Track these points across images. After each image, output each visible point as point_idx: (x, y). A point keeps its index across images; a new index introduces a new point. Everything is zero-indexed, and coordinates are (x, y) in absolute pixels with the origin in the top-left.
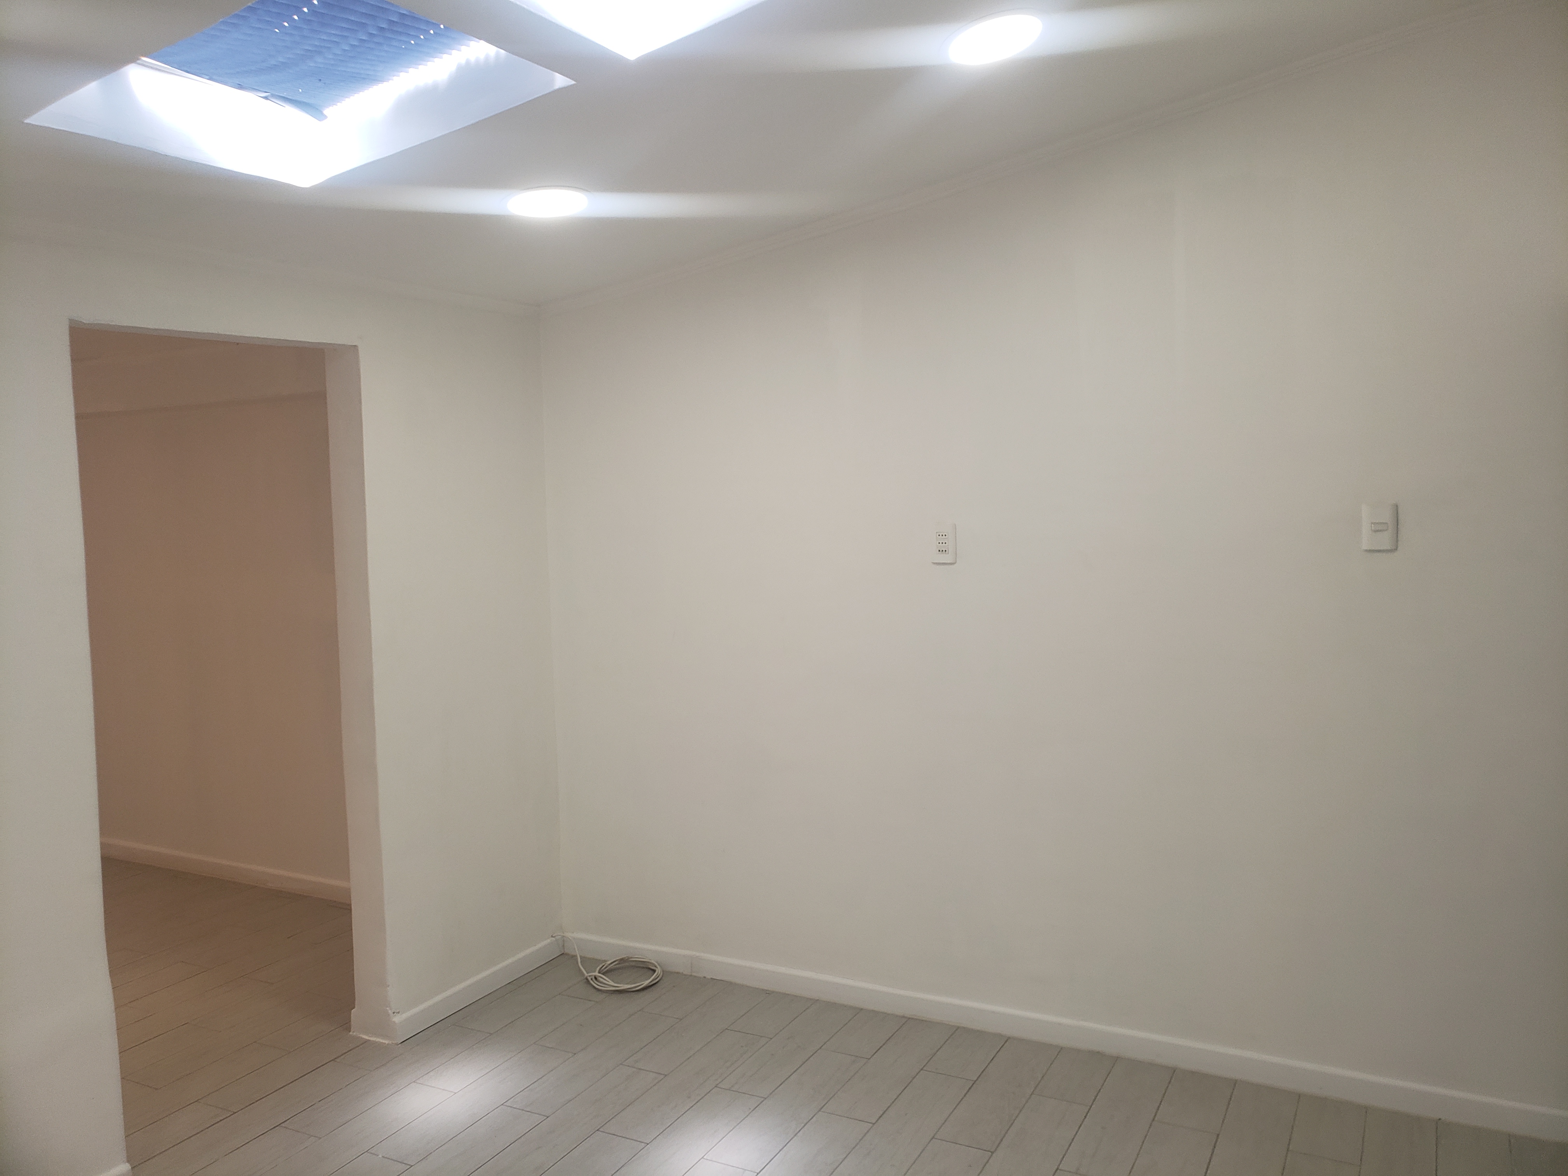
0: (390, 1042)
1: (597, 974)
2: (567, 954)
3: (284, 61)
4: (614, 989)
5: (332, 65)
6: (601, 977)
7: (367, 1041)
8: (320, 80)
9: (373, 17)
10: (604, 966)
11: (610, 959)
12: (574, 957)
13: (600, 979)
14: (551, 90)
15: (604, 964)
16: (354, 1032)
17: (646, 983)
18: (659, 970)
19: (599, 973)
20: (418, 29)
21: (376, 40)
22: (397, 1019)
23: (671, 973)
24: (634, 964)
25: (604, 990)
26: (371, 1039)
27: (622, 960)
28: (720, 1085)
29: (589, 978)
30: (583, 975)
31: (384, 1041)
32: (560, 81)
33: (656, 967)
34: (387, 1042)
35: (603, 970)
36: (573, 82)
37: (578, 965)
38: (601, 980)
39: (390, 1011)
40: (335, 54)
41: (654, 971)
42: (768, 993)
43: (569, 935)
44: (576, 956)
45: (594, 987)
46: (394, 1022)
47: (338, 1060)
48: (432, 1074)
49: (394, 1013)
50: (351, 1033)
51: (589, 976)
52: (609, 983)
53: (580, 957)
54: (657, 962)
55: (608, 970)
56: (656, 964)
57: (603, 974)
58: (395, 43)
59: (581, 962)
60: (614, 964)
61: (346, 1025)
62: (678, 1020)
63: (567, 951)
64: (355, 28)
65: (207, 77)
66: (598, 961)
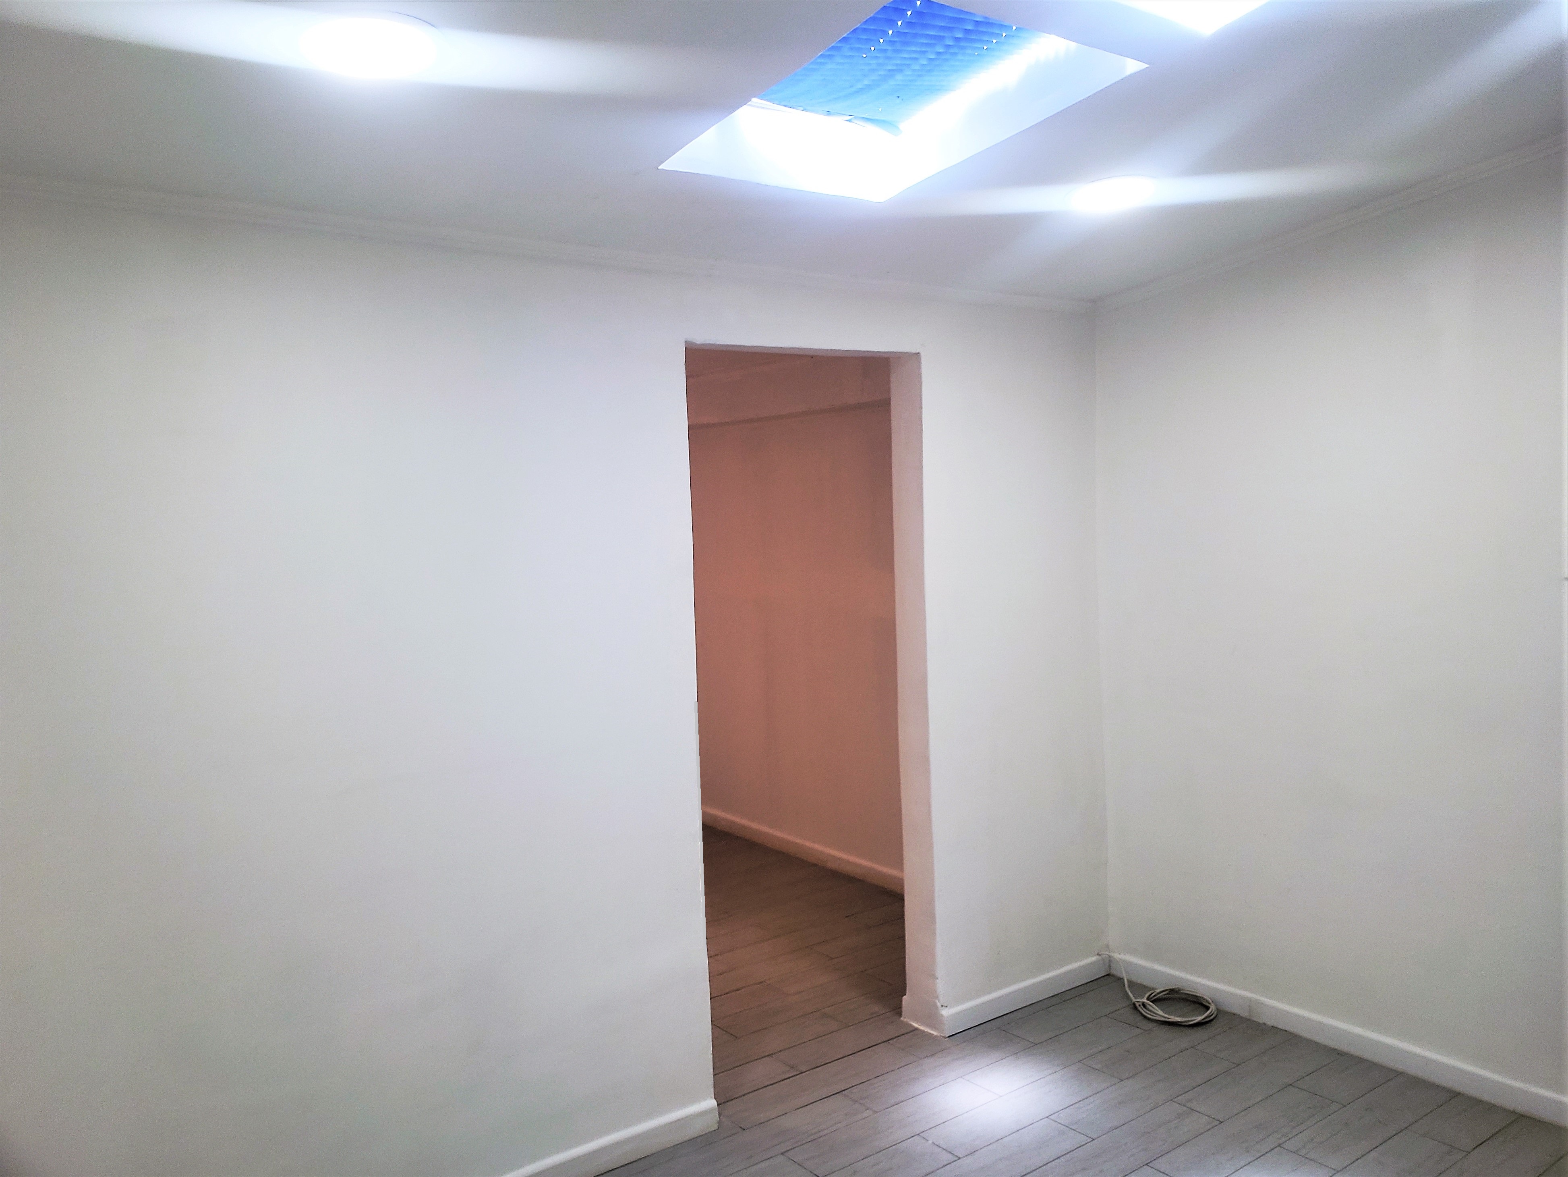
0: (939, 1035)
1: (1145, 1000)
2: (1113, 976)
3: (869, 83)
4: (1163, 1019)
5: (910, 81)
6: (1149, 1005)
7: (916, 1029)
8: (899, 97)
9: (950, 29)
10: (1152, 993)
11: (1160, 987)
12: (1120, 980)
13: (1148, 1006)
14: (1124, 76)
15: (1152, 992)
16: (905, 1018)
17: (1199, 1019)
18: (1213, 1008)
19: (1148, 999)
20: (993, 33)
21: (952, 51)
22: (945, 1012)
23: (1227, 1013)
24: (1184, 996)
25: (1153, 1019)
26: (922, 1028)
27: (1172, 991)
28: (1283, 1145)
29: (1137, 1005)
30: (1131, 1000)
31: (932, 1032)
32: (1132, 66)
33: (1209, 1003)
34: (935, 1033)
35: (1152, 998)
36: (1147, 66)
37: (1125, 988)
38: (1150, 1008)
39: (938, 1004)
40: (914, 70)
41: (1208, 1008)
42: (1340, 1054)
43: (1117, 956)
44: (1123, 979)
45: (1141, 1014)
46: (942, 1015)
47: (891, 1042)
48: (978, 1072)
49: (942, 1006)
50: (902, 1019)
51: (1137, 1002)
52: (1159, 1012)
53: (1129, 981)
54: (1210, 998)
55: (1156, 999)
56: (1211, 1002)
57: (1152, 1002)
58: (969, 51)
59: (1129, 986)
60: (1164, 993)
61: (898, 1010)
62: (1234, 1065)
63: (1113, 972)
64: (933, 42)
65: (802, 108)
66: (1148, 989)
